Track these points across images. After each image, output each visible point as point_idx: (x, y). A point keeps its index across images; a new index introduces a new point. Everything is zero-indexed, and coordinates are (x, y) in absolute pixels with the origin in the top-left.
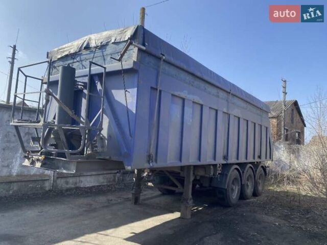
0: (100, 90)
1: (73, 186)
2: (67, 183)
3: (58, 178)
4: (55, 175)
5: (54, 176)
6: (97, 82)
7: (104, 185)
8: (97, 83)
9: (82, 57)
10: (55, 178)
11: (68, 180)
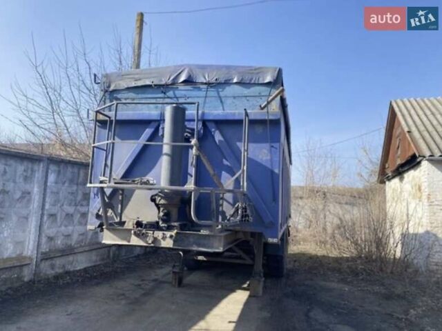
0: (219, 141)
1: (61, 271)
2: (53, 267)
3: (42, 260)
4: (39, 255)
5: (37, 258)
6: (213, 130)
7: (99, 265)
8: (214, 132)
9: (176, 92)
10: (39, 260)
11: (54, 262)
